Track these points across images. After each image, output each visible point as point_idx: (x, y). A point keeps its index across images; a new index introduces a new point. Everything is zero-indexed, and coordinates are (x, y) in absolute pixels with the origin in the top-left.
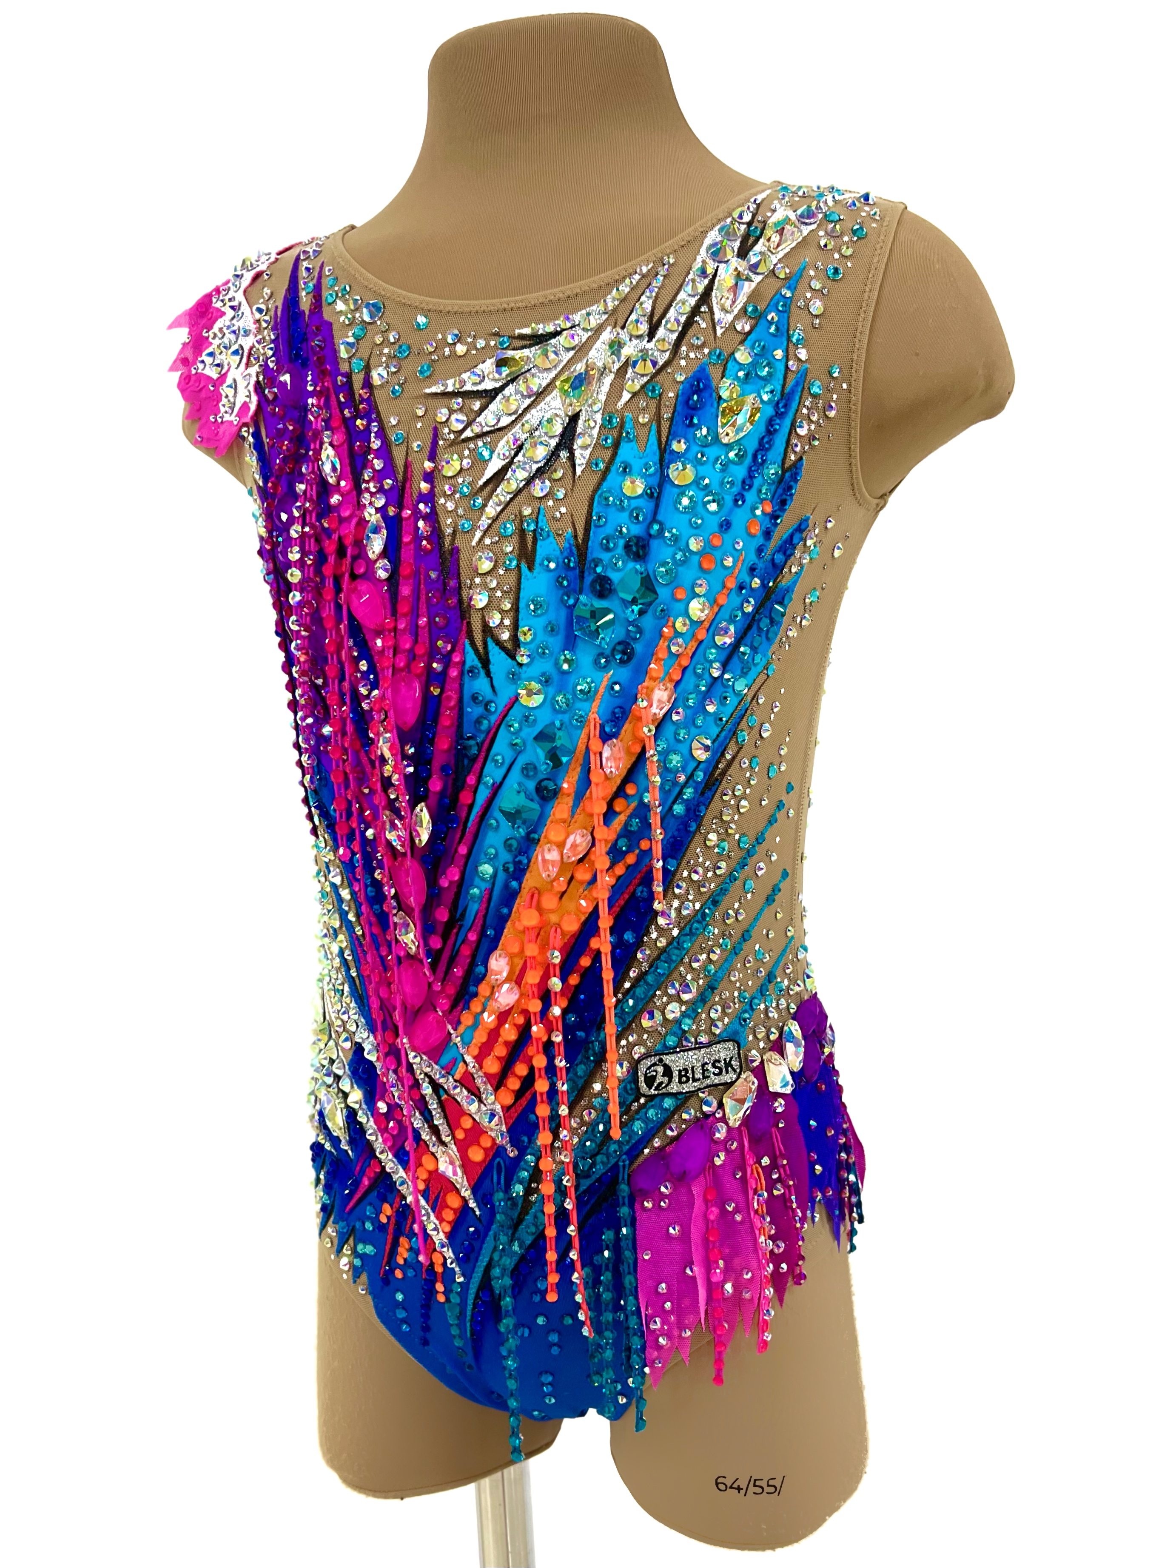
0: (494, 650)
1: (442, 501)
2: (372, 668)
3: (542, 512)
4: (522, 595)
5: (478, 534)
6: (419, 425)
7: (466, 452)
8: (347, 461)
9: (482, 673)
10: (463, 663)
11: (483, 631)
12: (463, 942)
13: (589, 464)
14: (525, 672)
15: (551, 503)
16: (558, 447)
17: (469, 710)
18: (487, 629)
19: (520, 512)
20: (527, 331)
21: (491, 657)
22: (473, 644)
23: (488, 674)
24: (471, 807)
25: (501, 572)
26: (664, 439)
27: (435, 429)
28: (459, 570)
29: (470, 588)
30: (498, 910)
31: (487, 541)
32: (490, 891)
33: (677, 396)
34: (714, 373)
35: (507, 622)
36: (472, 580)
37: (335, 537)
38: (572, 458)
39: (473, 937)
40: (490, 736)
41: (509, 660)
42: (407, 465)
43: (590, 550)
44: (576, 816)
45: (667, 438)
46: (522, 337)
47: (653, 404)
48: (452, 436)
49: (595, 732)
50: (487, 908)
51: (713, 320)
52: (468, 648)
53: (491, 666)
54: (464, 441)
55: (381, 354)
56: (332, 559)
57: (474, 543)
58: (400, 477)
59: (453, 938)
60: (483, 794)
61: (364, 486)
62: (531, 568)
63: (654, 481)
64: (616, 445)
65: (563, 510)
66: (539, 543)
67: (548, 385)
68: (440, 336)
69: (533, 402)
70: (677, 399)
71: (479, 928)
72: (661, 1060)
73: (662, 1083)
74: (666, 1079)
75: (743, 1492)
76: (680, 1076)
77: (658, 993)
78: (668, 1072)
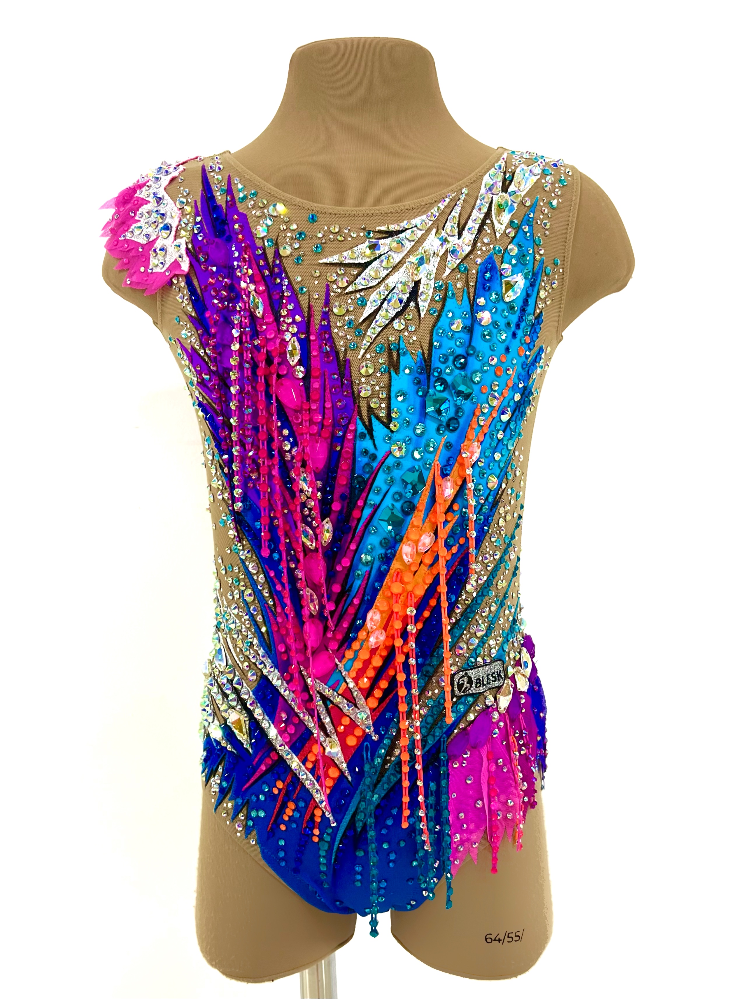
0: (375, 422)
1: (336, 330)
2: (292, 434)
3: (402, 339)
4: (392, 389)
5: (362, 351)
6: (316, 282)
7: (350, 301)
8: (268, 303)
9: (368, 437)
10: (356, 430)
11: (368, 411)
12: (349, 605)
13: (428, 311)
14: (395, 436)
15: (406, 333)
16: (409, 300)
17: (359, 459)
18: (370, 410)
19: (388, 339)
20: (383, 228)
21: (374, 427)
22: (362, 419)
23: (372, 437)
24: (359, 520)
25: (378, 375)
26: (472, 298)
27: (328, 286)
28: (351, 373)
29: (359, 384)
30: (373, 584)
31: (368, 356)
32: (369, 573)
33: (477, 273)
34: (497, 260)
35: (383, 405)
36: (360, 380)
37: (264, 350)
38: (417, 307)
39: (356, 602)
40: (373, 476)
41: (385, 429)
42: (310, 307)
43: (432, 362)
44: (425, 524)
45: (474, 297)
46: (380, 232)
47: (464, 276)
48: (339, 290)
49: (438, 473)
50: (367, 584)
51: (494, 228)
52: (359, 422)
53: (374, 433)
54: (347, 294)
55: (286, 237)
56: (263, 365)
57: (359, 357)
58: (306, 314)
59: (343, 602)
60: (367, 512)
61: (282, 319)
62: (397, 372)
63: (468, 323)
64: (444, 300)
65: (415, 338)
66: (402, 358)
67: (399, 262)
68: (326, 228)
69: (391, 272)
70: (477, 274)
71: (361, 596)
72: (466, 674)
73: (467, 688)
74: (468, 685)
75: (501, 942)
76: (477, 683)
77: (465, 632)
78: (470, 681)
